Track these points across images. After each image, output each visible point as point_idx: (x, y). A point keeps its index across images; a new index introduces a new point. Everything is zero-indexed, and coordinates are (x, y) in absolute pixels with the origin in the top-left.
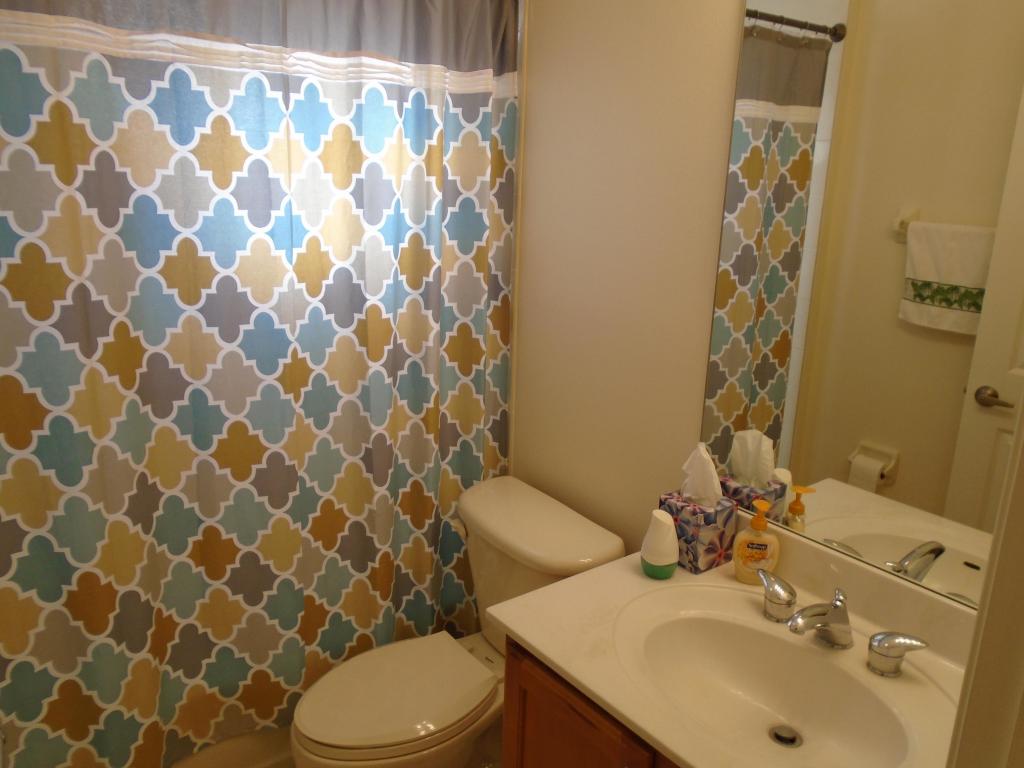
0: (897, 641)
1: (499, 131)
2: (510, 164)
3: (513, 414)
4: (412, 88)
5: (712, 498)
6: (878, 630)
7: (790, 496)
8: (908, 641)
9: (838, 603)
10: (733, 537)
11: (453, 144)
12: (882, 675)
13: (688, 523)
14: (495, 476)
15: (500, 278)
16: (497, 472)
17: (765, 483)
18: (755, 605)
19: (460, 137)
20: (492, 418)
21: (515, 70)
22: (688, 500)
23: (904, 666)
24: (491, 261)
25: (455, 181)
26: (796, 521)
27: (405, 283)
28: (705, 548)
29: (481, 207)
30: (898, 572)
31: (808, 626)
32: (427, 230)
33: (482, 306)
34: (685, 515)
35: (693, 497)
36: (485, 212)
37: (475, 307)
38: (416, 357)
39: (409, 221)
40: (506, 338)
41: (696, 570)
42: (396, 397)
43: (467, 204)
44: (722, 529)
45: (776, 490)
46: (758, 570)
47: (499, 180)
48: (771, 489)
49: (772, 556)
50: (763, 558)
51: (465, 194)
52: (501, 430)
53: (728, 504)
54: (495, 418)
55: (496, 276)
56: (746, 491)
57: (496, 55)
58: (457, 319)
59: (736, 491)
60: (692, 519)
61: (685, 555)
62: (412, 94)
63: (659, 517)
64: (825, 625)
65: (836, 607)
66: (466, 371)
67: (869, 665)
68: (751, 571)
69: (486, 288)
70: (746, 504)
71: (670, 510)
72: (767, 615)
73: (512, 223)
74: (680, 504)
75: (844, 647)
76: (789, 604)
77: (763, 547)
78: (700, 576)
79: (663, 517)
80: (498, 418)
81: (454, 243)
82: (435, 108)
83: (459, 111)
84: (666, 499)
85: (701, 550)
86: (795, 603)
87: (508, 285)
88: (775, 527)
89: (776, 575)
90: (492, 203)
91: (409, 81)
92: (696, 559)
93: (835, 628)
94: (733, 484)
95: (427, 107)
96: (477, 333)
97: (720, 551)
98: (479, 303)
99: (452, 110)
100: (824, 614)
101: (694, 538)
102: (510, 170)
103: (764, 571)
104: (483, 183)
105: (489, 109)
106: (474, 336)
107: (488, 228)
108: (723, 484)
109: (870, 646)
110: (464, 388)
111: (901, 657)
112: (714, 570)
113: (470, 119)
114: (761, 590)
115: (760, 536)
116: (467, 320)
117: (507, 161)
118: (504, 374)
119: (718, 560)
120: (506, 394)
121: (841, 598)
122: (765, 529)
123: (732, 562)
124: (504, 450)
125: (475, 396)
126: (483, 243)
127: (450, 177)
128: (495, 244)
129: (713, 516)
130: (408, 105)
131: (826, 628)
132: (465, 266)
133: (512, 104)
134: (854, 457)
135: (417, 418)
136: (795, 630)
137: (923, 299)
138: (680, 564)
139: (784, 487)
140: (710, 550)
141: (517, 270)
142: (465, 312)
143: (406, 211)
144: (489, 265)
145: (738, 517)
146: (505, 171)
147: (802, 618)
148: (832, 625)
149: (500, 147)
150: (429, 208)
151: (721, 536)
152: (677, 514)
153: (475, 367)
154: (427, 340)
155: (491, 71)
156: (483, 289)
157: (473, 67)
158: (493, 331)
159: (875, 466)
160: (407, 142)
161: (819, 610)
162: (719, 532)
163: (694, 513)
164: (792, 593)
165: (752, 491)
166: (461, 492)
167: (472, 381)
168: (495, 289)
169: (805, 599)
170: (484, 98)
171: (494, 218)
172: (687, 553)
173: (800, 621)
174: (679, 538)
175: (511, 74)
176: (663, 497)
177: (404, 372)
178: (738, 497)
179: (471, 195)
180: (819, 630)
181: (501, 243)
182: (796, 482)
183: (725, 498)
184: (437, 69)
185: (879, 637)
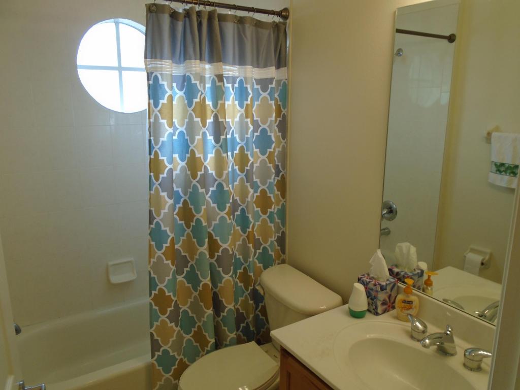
0: (480, 352)
1: (278, 95)
2: (284, 111)
3: (287, 233)
4: (238, 77)
5: (384, 277)
6: (470, 346)
7: (425, 277)
8: (485, 353)
9: (448, 332)
10: (396, 297)
11: (256, 103)
12: (471, 370)
13: (372, 289)
14: (279, 264)
15: (280, 166)
16: (280, 262)
17: (413, 269)
18: (407, 332)
19: (260, 99)
20: (277, 235)
21: (285, 66)
22: (372, 278)
23: (483, 365)
24: (275, 158)
25: (257, 120)
26: (428, 289)
27: (237, 170)
28: (381, 302)
29: (271, 132)
30: (481, 316)
31: (431, 344)
32: (247, 144)
33: (272, 180)
34: (371, 286)
35: (375, 277)
36: (272, 135)
37: (269, 181)
38: (243, 206)
39: (238, 140)
40: (283, 195)
41: (377, 314)
42: (234, 225)
43: (264, 131)
44: (390, 293)
45: (418, 273)
46: (408, 314)
47: (278, 119)
48: (416, 273)
49: (415, 307)
50: (411, 308)
51: (263, 126)
52: (281, 240)
53: (393, 280)
54: (279, 235)
55: (278, 165)
56: (402, 273)
57: (276, 60)
58: (260, 187)
59: (398, 274)
60: (374, 288)
61: (371, 305)
62: (238, 80)
63: (357, 287)
64: (442, 343)
65: (447, 334)
66: (265, 213)
67: (465, 365)
68: (404, 314)
69: (274, 171)
70: (403, 280)
71: (363, 283)
72: (412, 337)
73: (285, 140)
74: (368, 280)
75: (452, 355)
76: (424, 332)
77: (410, 302)
78: (379, 317)
79: (360, 287)
80: (280, 235)
81: (258, 150)
82: (249, 86)
83: (259, 87)
84: (361, 278)
85: (379, 303)
86: (427, 332)
87: (284, 170)
88: (417, 292)
89: (418, 317)
90: (275, 130)
91: (237, 74)
92: (376, 308)
93: (447, 345)
94: (396, 270)
95: (245, 86)
96: (270, 193)
97: (389, 304)
98: (271, 179)
99: (256, 87)
100: (441, 338)
101: (375, 297)
102: (284, 114)
103: (411, 315)
104: (271, 121)
105: (273, 86)
106: (269, 195)
107: (274, 142)
108: (390, 270)
109: (465, 355)
110: (264, 221)
111: (481, 361)
112: (386, 314)
113: (264, 90)
114: (409, 324)
115: (409, 297)
116: (265, 187)
117: (282, 110)
118: (282, 213)
119: (388, 308)
120: (284, 224)
121: (450, 329)
122: (412, 293)
123: (395, 310)
124: (283, 251)
125: (270, 224)
126: (272, 150)
127: (255, 119)
128: (277, 150)
129: (385, 286)
130: (236, 85)
131: (443, 345)
132: (263, 161)
133: (284, 83)
134: (467, 254)
135: (245, 236)
136: (425, 346)
137: (500, 172)
138: (369, 310)
139: (422, 272)
140: (384, 303)
141: (288, 162)
142: (264, 183)
143: (237, 136)
144: (275, 160)
145: (398, 287)
146: (282, 114)
147: (429, 340)
148: (445, 344)
149: (279, 103)
150: (247, 134)
151: (390, 297)
152: (367, 285)
153: (269, 210)
154: (248, 198)
155: (274, 67)
156: (273, 172)
157: (265, 66)
158: (276, 192)
159: (478, 258)
160: (236, 102)
161: (439, 336)
162: (388, 294)
163: (375, 285)
164: (425, 327)
165: (406, 273)
166: (262, 271)
167: (268, 217)
168: (278, 172)
169: (432, 329)
170: (270, 80)
171: (276, 137)
172: (372, 305)
173: (427, 341)
174: (368, 297)
175: (284, 68)
176: (360, 276)
177: (238, 213)
178: (398, 277)
179: (265, 126)
180: (438, 346)
181: (280, 149)
182: (429, 269)
183: (391, 277)
184: (249, 68)
185: (469, 351)
